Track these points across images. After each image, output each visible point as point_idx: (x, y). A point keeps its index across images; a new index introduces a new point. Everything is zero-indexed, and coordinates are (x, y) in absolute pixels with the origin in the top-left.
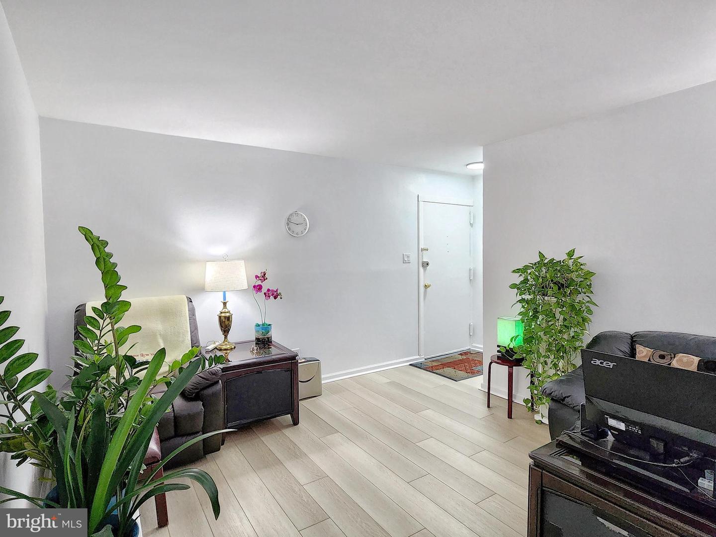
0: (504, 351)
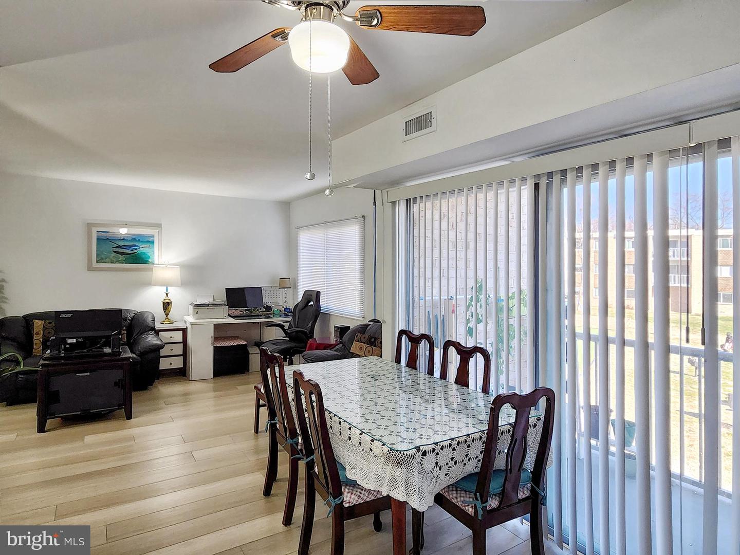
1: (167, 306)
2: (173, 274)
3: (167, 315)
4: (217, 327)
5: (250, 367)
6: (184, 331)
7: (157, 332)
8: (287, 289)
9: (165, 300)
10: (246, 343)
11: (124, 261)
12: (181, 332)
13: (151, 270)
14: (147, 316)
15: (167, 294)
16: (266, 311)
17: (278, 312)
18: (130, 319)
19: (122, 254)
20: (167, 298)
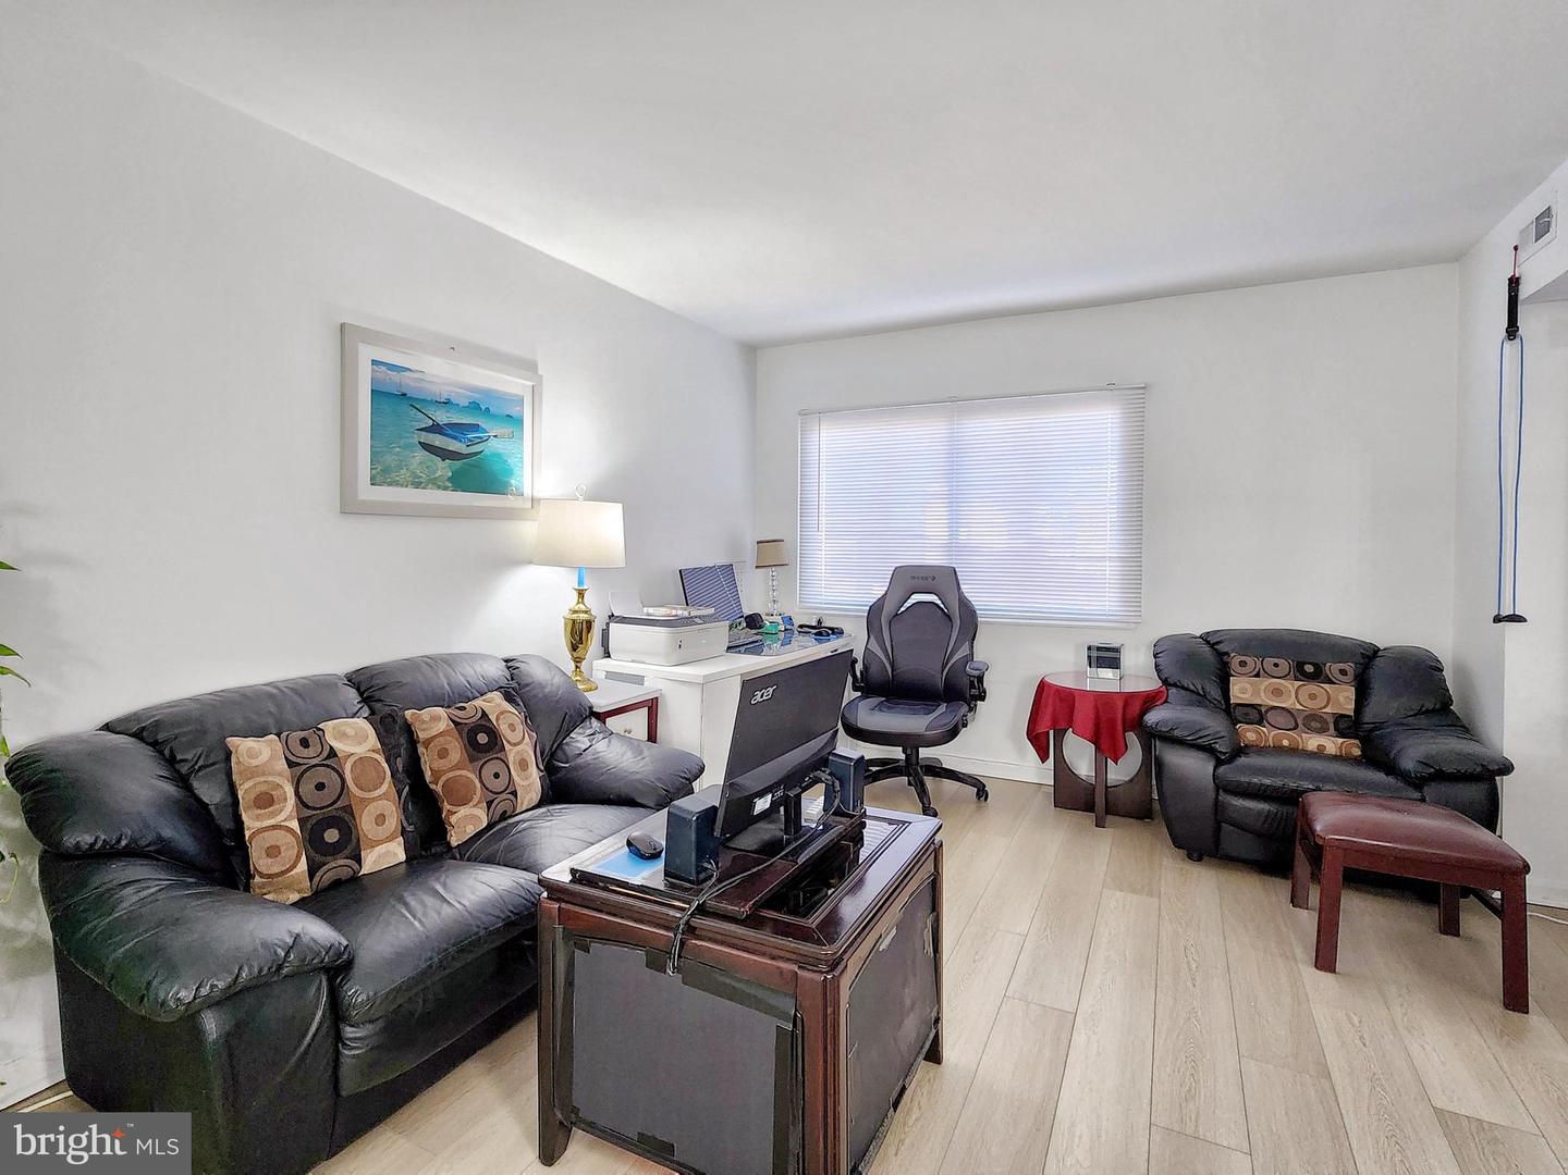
1: (579, 633)
3: (578, 662)
6: (652, 705)
7: (602, 719)
9: (575, 612)
12: (645, 711)
15: (581, 594)
17: (774, 628)
19: (444, 454)
20: (582, 606)
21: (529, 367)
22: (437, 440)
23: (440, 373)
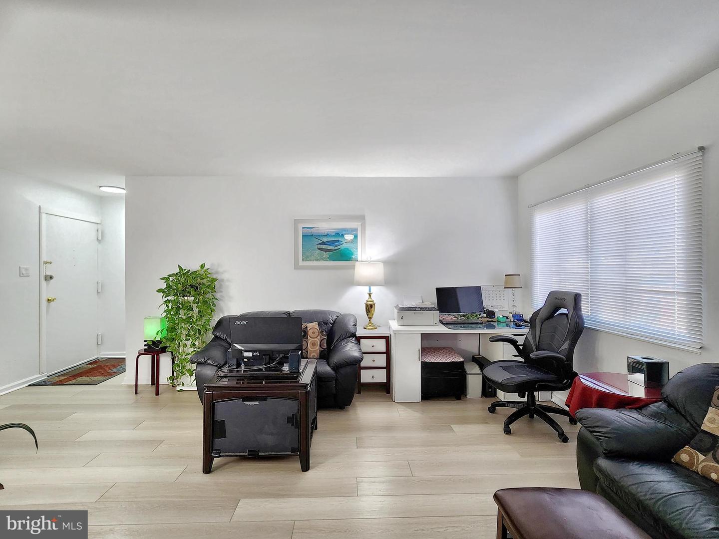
0: (151, 343)
1: (369, 308)
2: (375, 272)
3: (370, 318)
4: (425, 336)
5: (468, 392)
6: (387, 339)
7: (358, 339)
8: (516, 289)
9: (367, 301)
10: (461, 360)
11: (328, 258)
12: (384, 340)
13: (353, 267)
14: (349, 320)
15: (370, 295)
16: (487, 317)
17: (504, 320)
18: (332, 322)
19: (326, 250)
20: (370, 299)
21: (361, 218)
22: (324, 247)
23: (325, 227)
